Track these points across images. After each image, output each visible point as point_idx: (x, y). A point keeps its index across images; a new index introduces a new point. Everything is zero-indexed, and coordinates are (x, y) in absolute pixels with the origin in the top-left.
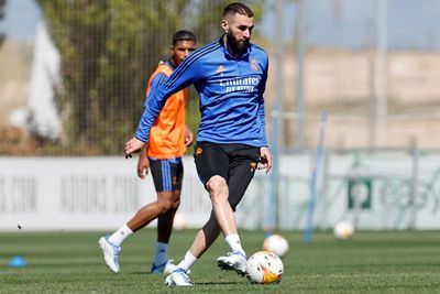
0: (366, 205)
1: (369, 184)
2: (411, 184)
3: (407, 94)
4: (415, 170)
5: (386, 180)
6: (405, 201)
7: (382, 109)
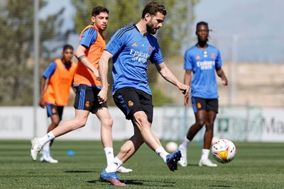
0: (226, 130)
1: (227, 120)
2: (246, 121)
3: (245, 81)
4: (248, 115)
5: (235, 119)
6: (243, 128)
7: (234, 88)
